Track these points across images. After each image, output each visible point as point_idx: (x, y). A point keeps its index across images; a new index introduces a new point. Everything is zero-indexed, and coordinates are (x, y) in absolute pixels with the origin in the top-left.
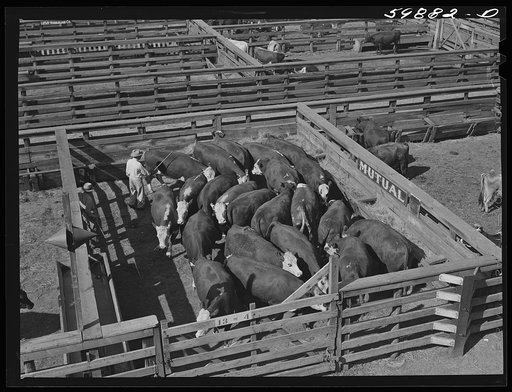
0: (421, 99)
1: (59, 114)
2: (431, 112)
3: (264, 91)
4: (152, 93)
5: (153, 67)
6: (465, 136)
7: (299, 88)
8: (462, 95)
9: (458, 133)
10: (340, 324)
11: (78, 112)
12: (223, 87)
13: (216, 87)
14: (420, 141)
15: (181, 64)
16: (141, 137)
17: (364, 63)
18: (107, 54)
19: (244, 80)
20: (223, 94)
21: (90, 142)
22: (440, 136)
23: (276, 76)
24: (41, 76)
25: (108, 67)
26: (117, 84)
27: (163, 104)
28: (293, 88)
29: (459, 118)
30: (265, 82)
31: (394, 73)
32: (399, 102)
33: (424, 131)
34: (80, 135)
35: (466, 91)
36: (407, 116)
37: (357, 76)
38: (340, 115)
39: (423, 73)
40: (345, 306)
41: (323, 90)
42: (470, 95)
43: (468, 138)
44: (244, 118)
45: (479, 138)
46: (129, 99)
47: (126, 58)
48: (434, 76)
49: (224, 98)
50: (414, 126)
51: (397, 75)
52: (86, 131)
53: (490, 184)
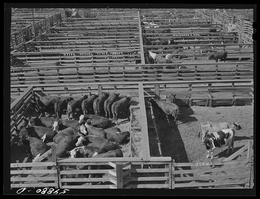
0: (207, 85)
1: (52, 81)
2: (212, 92)
3: (145, 76)
6: (231, 105)
7: (164, 76)
8: (231, 84)
9: (227, 104)
10: (60, 177)
11: (60, 80)
12: (125, 73)
13: (122, 73)
14: (204, 106)
15: (124, 63)
17: (198, 66)
19: (137, 71)
20: (125, 77)
22: (215, 104)
24: (62, 64)
25: (91, 62)
26: (78, 69)
27: (97, 79)
28: (160, 76)
29: (229, 96)
30: (146, 72)
31: (215, 72)
32: (193, 86)
33: (205, 100)
34: (40, 89)
35: (233, 83)
37: (194, 72)
38: (161, 89)
39: (231, 73)
41: (176, 78)
42: (235, 84)
43: (233, 107)
46: (82, 76)
48: (238, 74)
49: (126, 79)
50: (200, 98)
51: (217, 73)
52: (43, 87)
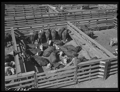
0: (96, 21)
1: (12, 24)
2: (98, 24)
3: (60, 19)
4: (33, 19)
5: (34, 13)
6: (106, 29)
7: (68, 18)
9: (105, 28)
10: (77, 73)
12: (50, 18)
13: (48, 18)
14: (96, 30)
15: (40, 12)
16: (31, 29)
17: (83, 12)
18: (23, 10)
19: (55, 16)
20: (50, 19)
21: (19, 30)
22: (100, 29)
23: (62, 15)
24: (7, 15)
25: (23, 13)
26: (25, 17)
28: (66, 18)
29: (105, 25)
30: (60, 16)
31: (90, 14)
32: (91, 21)
33: (97, 28)
35: (107, 19)
36: (93, 25)
37: (81, 15)
38: (77, 24)
40: (78, 68)
41: (73, 18)
44: (55, 25)
45: (109, 30)
47: (27, 11)
48: (99, 15)
50: (94, 27)
51: (91, 15)
52: (18, 28)
53: (112, 40)
